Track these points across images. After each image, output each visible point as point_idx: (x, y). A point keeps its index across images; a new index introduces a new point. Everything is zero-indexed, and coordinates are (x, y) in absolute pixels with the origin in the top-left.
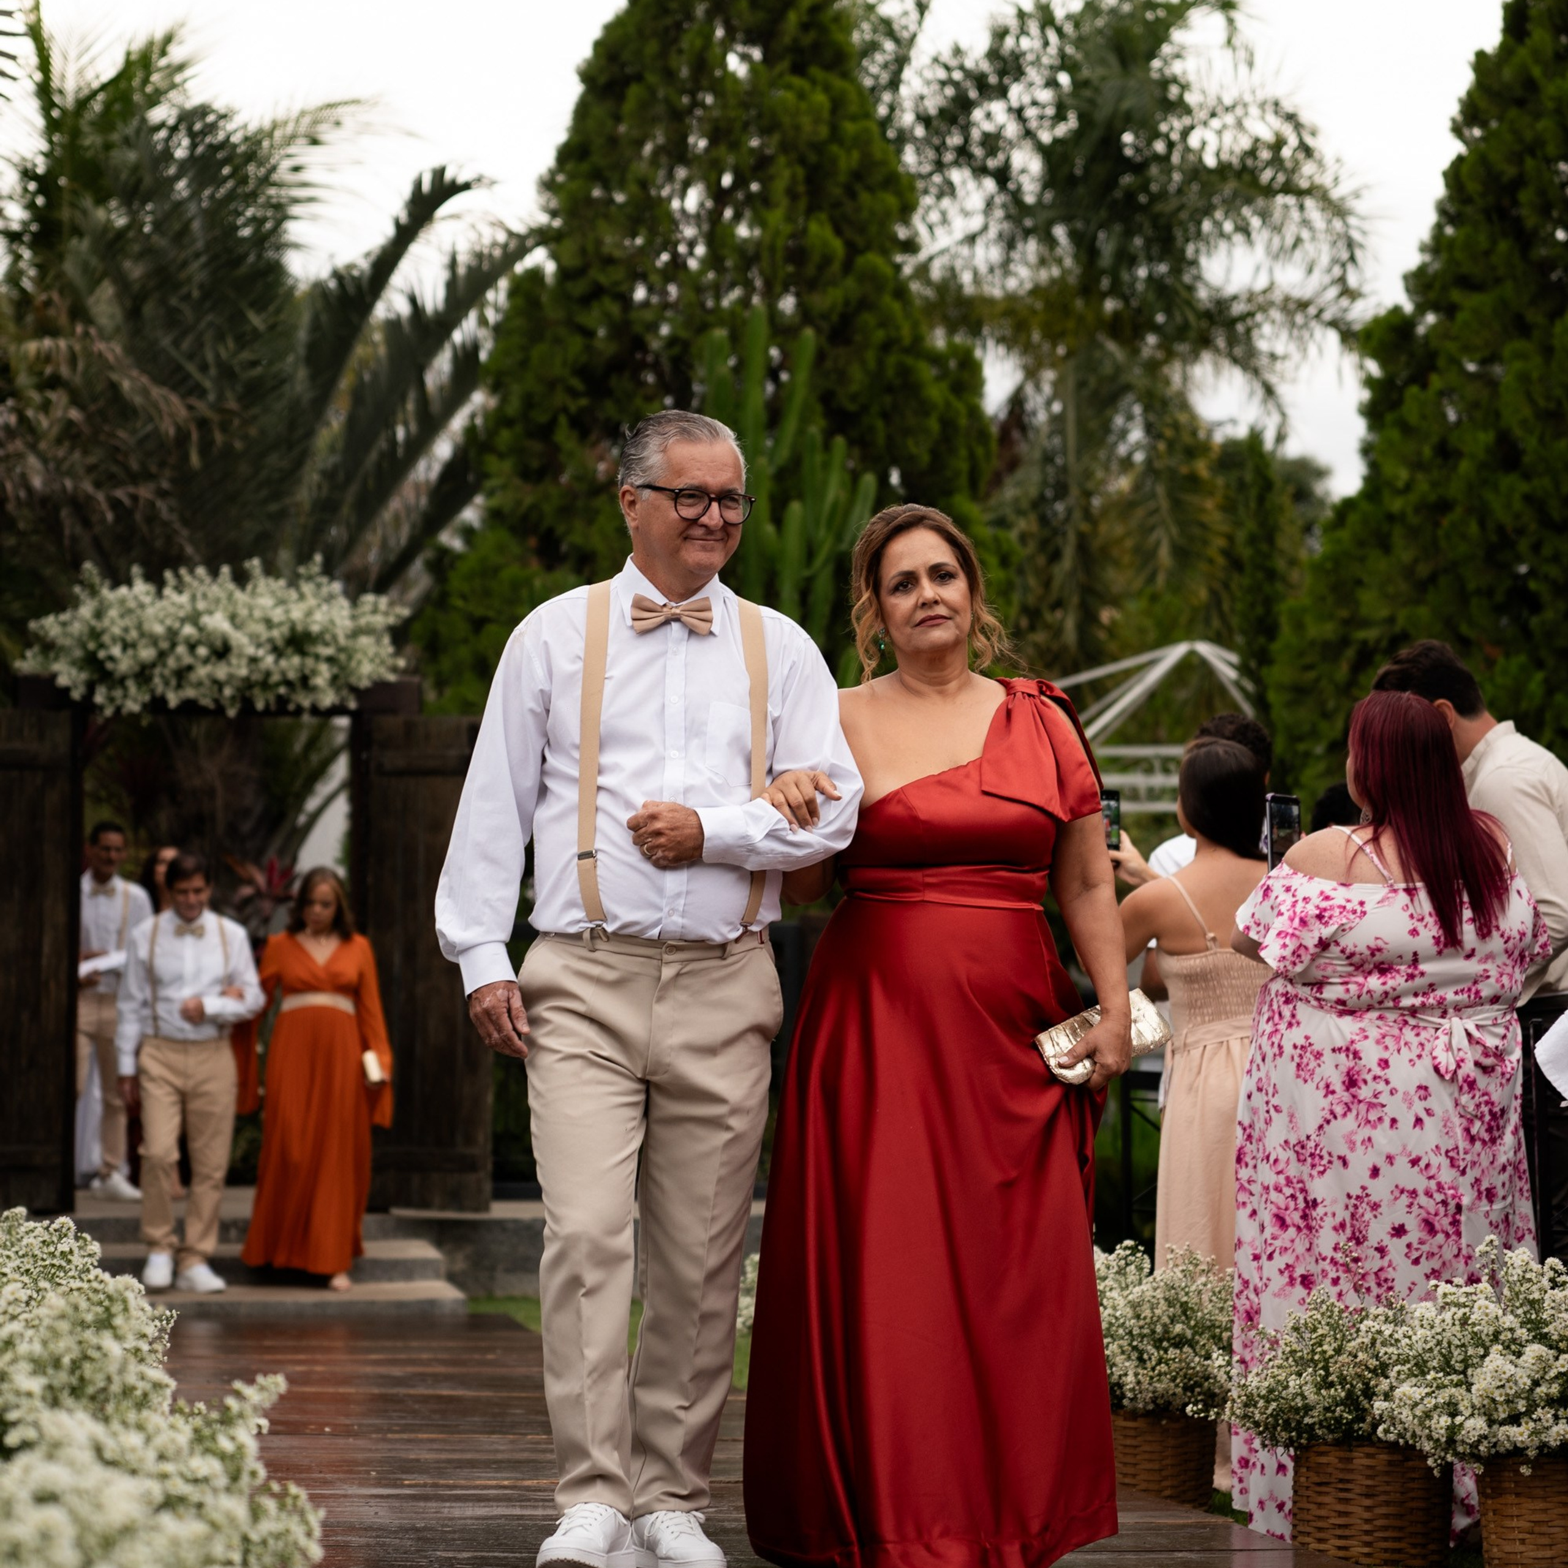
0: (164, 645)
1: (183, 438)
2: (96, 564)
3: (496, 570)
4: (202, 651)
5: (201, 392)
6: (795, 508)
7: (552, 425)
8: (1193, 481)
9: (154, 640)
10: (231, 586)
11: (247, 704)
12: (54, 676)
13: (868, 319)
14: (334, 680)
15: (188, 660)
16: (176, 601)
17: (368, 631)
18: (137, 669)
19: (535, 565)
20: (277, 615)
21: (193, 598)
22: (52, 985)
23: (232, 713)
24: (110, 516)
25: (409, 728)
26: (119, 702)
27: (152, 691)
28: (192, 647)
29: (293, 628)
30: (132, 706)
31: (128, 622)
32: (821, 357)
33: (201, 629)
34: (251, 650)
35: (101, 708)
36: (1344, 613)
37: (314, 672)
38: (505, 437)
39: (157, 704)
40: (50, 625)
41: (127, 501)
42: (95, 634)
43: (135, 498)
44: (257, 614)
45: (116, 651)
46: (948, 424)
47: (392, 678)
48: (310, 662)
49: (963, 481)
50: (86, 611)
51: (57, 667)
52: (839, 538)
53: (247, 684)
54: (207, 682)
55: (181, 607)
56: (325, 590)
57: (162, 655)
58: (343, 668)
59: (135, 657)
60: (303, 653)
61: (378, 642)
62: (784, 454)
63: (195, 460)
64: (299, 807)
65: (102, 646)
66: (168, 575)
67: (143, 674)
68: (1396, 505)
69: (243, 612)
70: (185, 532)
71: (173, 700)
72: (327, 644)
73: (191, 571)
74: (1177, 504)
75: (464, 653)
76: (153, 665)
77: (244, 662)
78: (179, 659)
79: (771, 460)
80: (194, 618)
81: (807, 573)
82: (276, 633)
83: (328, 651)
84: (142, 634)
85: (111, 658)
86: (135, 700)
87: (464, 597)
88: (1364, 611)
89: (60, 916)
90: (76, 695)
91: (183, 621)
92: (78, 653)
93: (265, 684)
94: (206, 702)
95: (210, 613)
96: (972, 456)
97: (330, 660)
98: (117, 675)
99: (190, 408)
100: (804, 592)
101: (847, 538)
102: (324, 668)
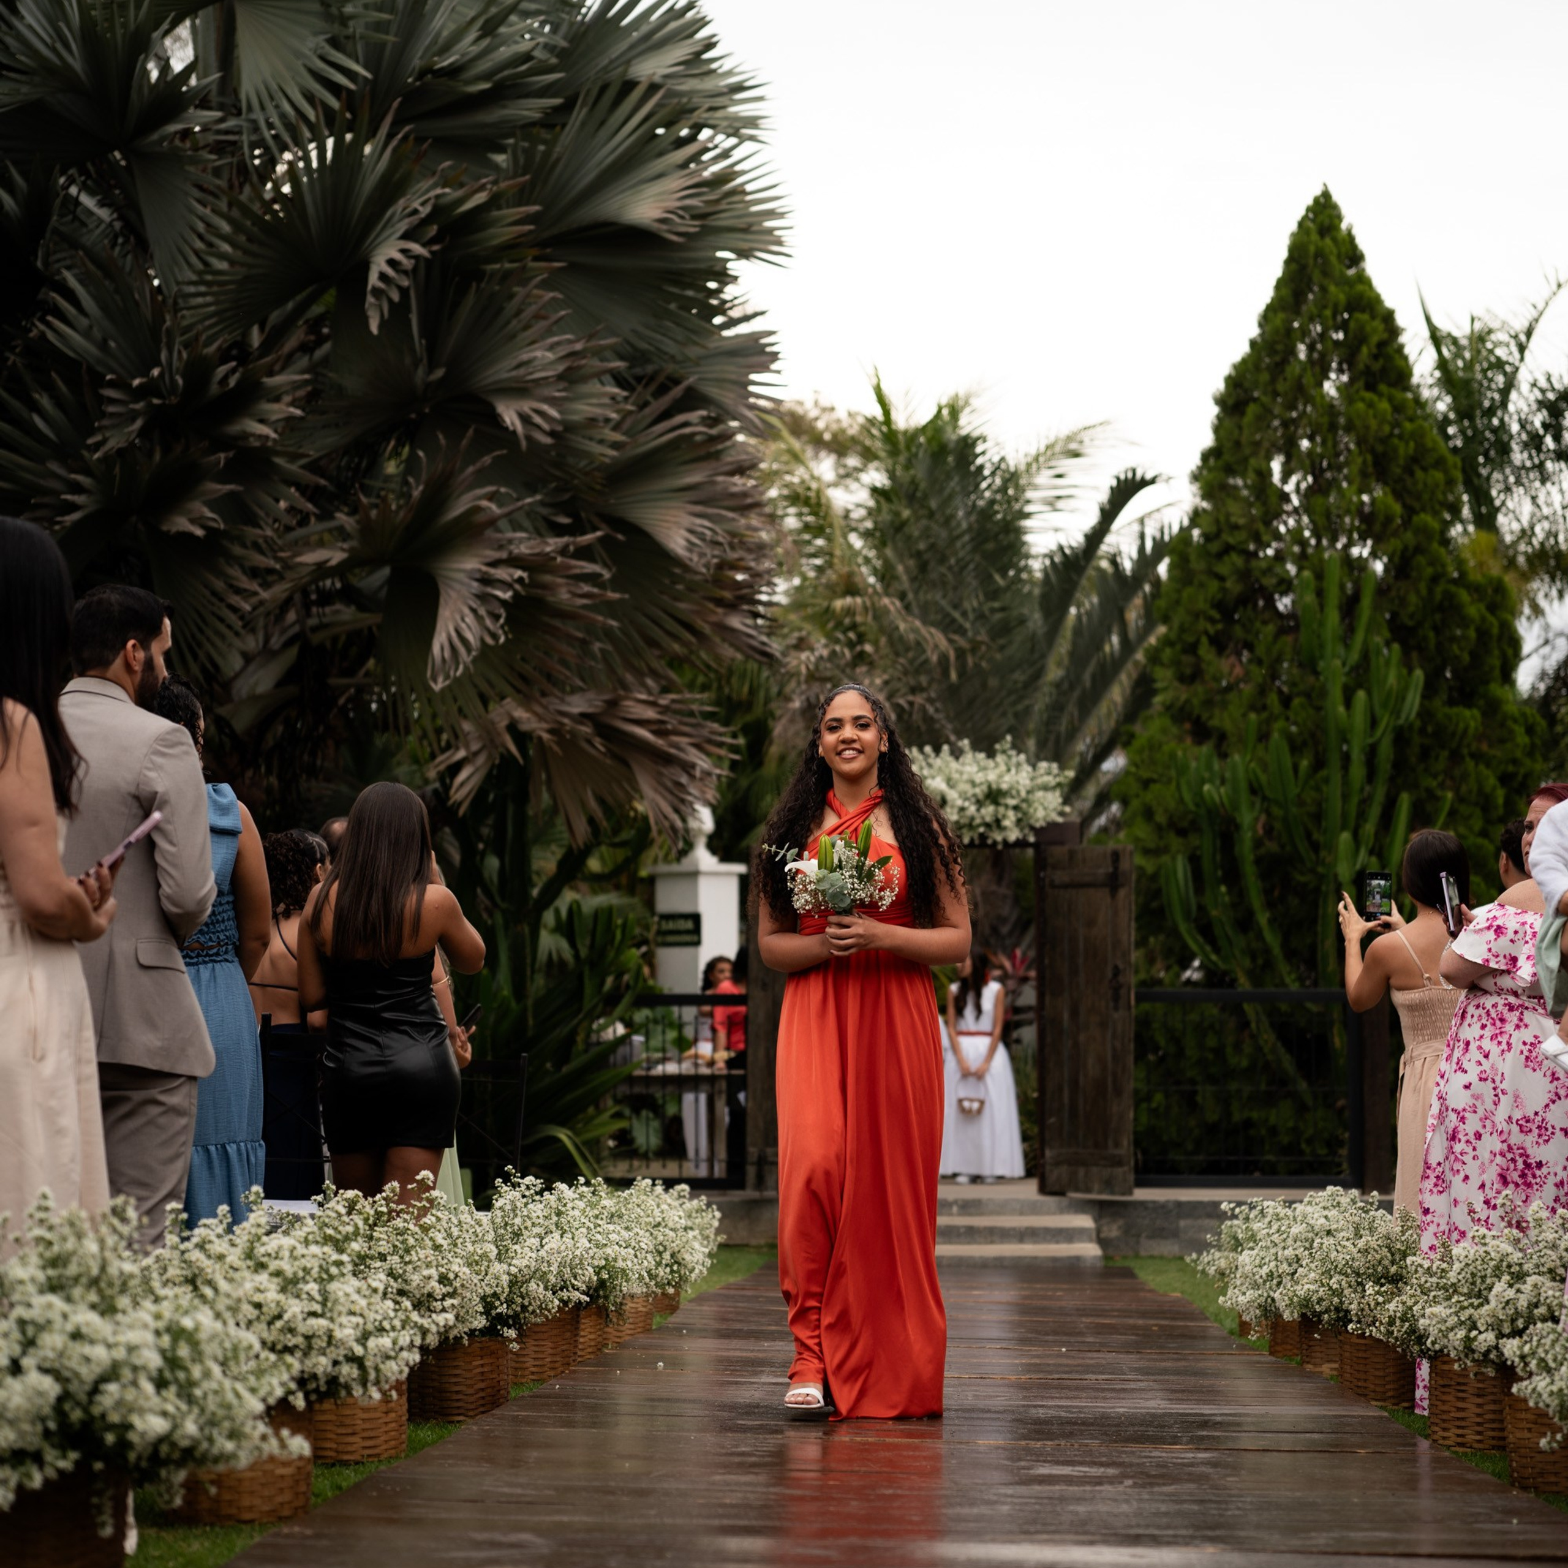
1: (945, 661)
5: (960, 631)
6: (1361, 694)
7: (1197, 643)
10: (950, 759)
14: (1019, 822)
17: (1043, 787)
20: (979, 778)
25: (1072, 854)
29: (990, 787)
34: (959, 803)
37: (1004, 817)
43: (911, 704)
44: (965, 777)
46: (1483, 633)
47: (1060, 820)
48: (1001, 810)
49: (1497, 673)
52: (1396, 712)
56: (1014, 760)
58: (1025, 814)
60: (996, 803)
61: (1051, 795)
62: (1355, 656)
63: (954, 676)
69: (956, 776)
72: (1013, 797)
77: (956, 810)
79: (1345, 661)
81: (1370, 741)
82: (978, 790)
83: (1012, 802)
93: (971, 826)
97: (1016, 808)
99: (951, 641)
100: (1371, 753)
101: (1403, 716)
102: (1011, 814)
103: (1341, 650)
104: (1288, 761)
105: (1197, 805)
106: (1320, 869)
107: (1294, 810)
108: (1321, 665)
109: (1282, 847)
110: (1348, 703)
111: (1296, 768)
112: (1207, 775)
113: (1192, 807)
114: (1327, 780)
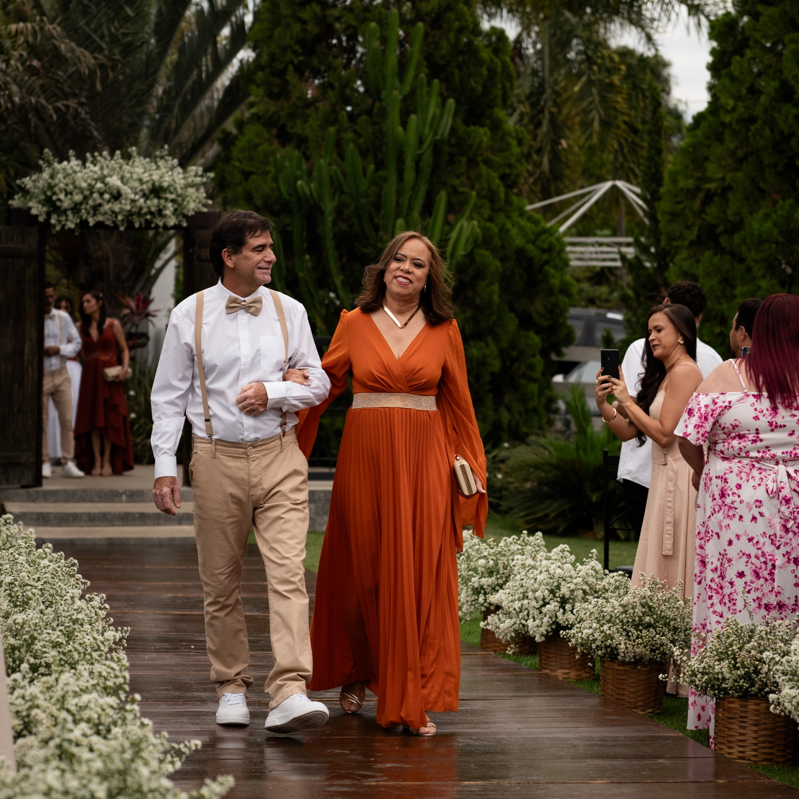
0: (87, 193)
1: (92, 74)
2: (51, 150)
3: (257, 146)
4: (107, 196)
5: (100, 50)
6: (413, 118)
7: (285, 69)
8: (611, 85)
9: (82, 191)
10: (121, 161)
11: (130, 224)
12: (30, 209)
13: (451, 16)
14: (176, 210)
15: (99, 201)
16: (93, 169)
17: (192, 185)
18: (73, 205)
19: (276, 145)
20: (145, 177)
21: (102, 168)
22: (30, 370)
23: (122, 229)
24: (55, 117)
26: (63, 223)
27: (81, 217)
28: (101, 194)
29: (153, 184)
30: (70, 225)
31: (67, 180)
32: (426, 35)
33: (106, 185)
34: (132, 196)
35: (54, 226)
36: (698, 174)
37: (165, 207)
38: (260, 75)
39: (84, 223)
40: (27, 182)
41: (63, 108)
42: (51, 187)
43: (67, 107)
44: (135, 176)
45: (62, 196)
46: (492, 70)
47: (205, 210)
48: (162, 202)
49: (499, 100)
50: (46, 175)
51: (31, 204)
52: (436, 133)
53: (130, 214)
54: (110, 213)
55: (95, 173)
56: (170, 163)
57: (86, 198)
58: (180, 205)
59: (71, 199)
60: (159, 197)
61: (197, 190)
62: (407, 88)
63: (99, 87)
64: (152, 266)
65: (54, 193)
66: (88, 155)
67: (76, 208)
68: (727, 119)
69: (128, 175)
70: (93, 124)
71: (92, 222)
72: (172, 193)
73: (101, 155)
74: (603, 99)
75: (239, 190)
76: (81, 203)
77: (128, 202)
78: (94, 200)
79: (400, 92)
80: (102, 179)
81: (419, 152)
82: (145, 187)
83: (173, 196)
84: (75, 188)
85: (59, 200)
86: (72, 222)
87: (240, 161)
88: (709, 174)
89: (34, 335)
90: (41, 219)
91: (96, 180)
92: (42, 197)
93: (139, 214)
94: (109, 223)
95: (110, 176)
96: (504, 87)
97: (173, 201)
98: (62, 209)
99: (96, 58)
100: (418, 161)
101: (440, 133)
102: (170, 205)
103: (397, 83)
104: (359, 165)
105: (290, 195)
106: (379, 245)
107: (363, 201)
108: (384, 93)
109: (351, 226)
110: (404, 124)
111: (364, 171)
112: (298, 173)
113: (286, 196)
114: (385, 179)
